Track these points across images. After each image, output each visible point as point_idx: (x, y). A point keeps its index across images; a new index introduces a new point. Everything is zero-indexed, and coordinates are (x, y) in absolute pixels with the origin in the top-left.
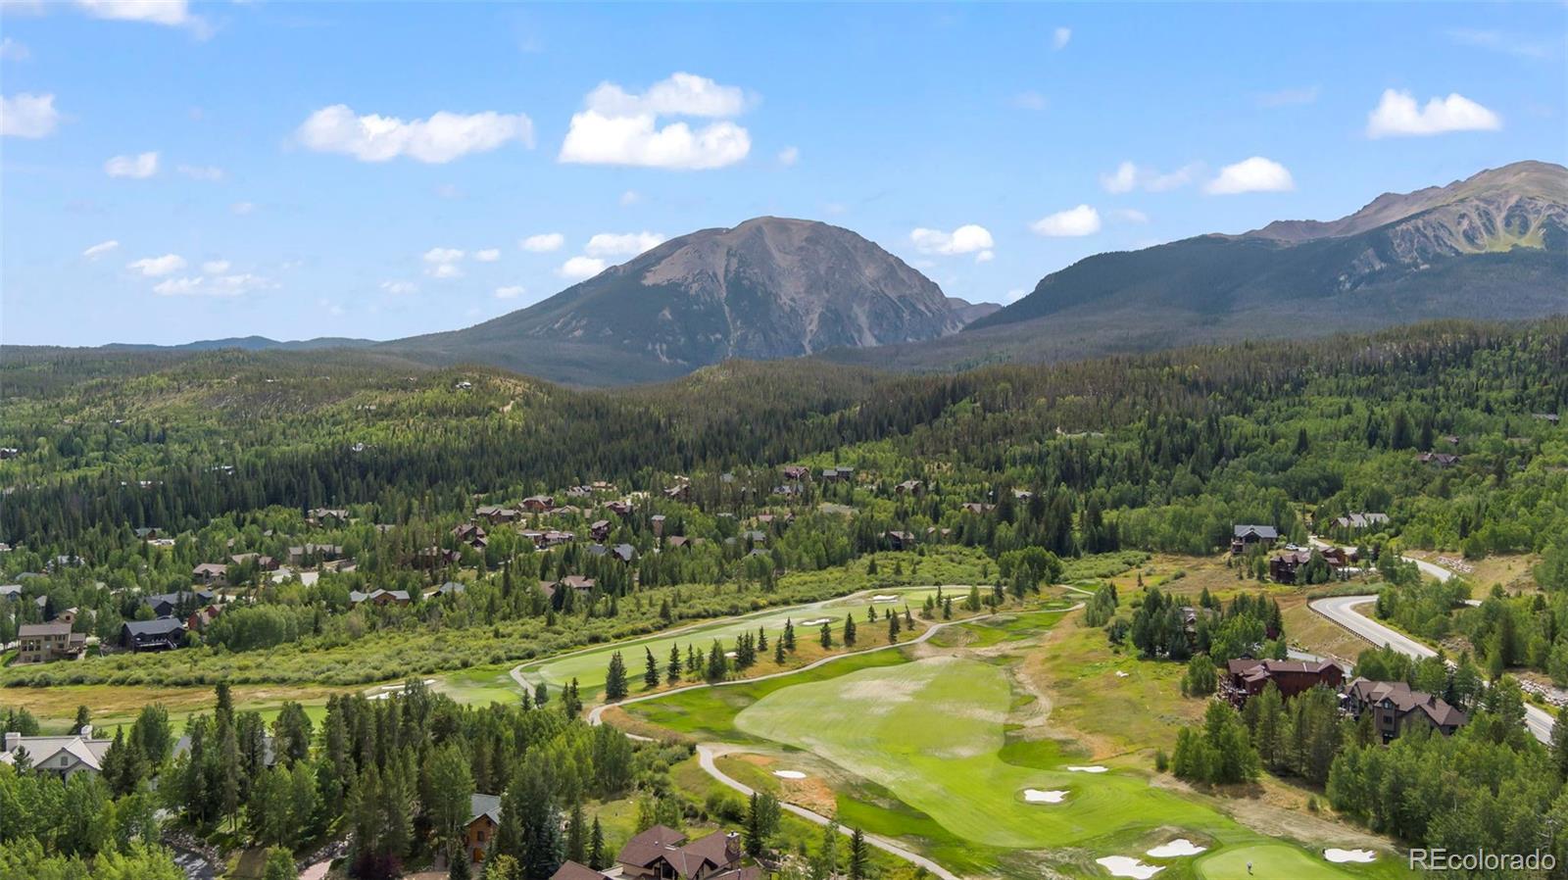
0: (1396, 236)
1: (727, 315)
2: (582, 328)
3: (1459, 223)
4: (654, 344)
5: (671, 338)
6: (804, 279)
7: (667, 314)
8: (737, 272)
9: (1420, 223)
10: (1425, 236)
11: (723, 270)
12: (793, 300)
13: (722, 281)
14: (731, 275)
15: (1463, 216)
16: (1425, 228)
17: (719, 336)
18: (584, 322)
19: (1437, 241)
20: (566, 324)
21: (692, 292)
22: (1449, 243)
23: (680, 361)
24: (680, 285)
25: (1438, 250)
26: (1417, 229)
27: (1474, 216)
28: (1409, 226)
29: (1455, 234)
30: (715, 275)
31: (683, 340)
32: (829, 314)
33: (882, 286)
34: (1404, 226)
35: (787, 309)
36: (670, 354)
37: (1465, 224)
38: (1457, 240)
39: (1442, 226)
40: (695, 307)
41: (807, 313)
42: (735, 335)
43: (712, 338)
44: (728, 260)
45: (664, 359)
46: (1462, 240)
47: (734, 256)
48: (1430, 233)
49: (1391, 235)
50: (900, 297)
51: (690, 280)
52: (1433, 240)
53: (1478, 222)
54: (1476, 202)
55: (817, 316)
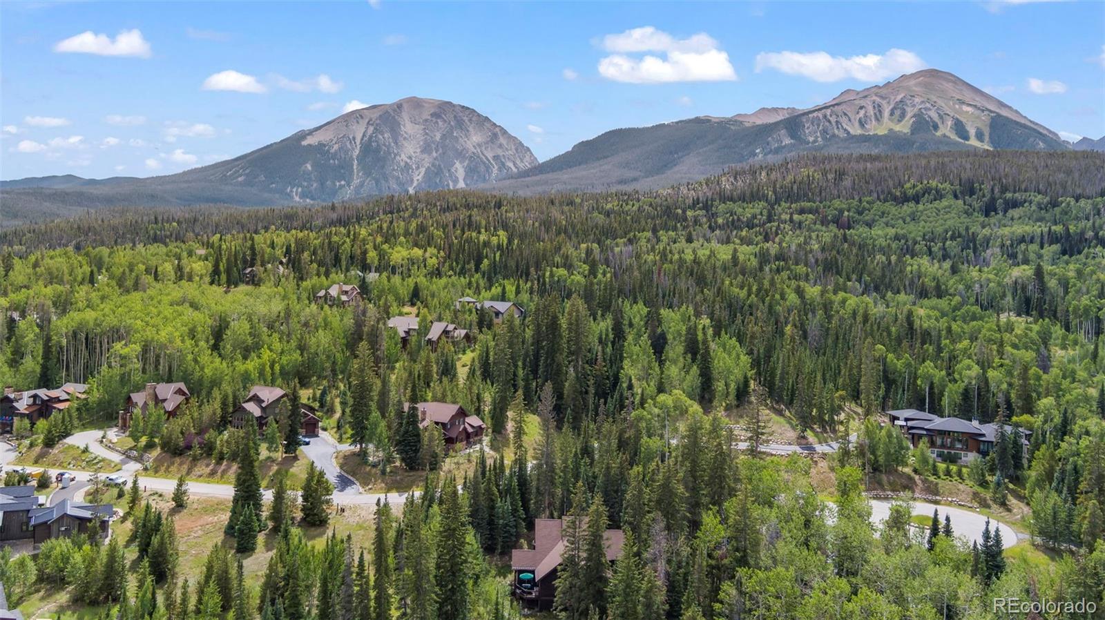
0: (807, 121)
1: (355, 167)
2: (245, 174)
3: (858, 113)
4: (292, 188)
5: (305, 184)
6: (421, 143)
7: (309, 167)
8: (371, 137)
9: (828, 112)
10: (829, 122)
11: (361, 135)
12: (410, 158)
13: (358, 143)
14: (365, 139)
15: (861, 108)
16: (831, 116)
17: (343, 183)
18: (247, 171)
19: (837, 125)
20: (235, 172)
21: (332, 151)
22: (845, 126)
23: (308, 200)
24: (325, 146)
25: (836, 131)
26: (825, 116)
27: (870, 109)
28: (820, 115)
29: (852, 120)
30: (354, 138)
31: (315, 185)
32: (433, 169)
33: (483, 148)
34: (815, 114)
35: (402, 164)
36: (303, 196)
37: (862, 112)
38: (853, 125)
39: (845, 114)
40: (331, 161)
41: (418, 168)
42: (356, 181)
43: (338, 184)
44: (367, 128)
45: (297, 199)
46: (857, 124)
47: (372, 125)
48: (833, 119)
49: (804, 120)
50: (494, 157)
51: (334, 142)
52: (834, 124)
53: (871, 112)
54: (874, 98)
55: (424, 169)
